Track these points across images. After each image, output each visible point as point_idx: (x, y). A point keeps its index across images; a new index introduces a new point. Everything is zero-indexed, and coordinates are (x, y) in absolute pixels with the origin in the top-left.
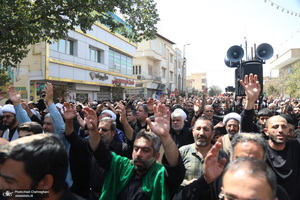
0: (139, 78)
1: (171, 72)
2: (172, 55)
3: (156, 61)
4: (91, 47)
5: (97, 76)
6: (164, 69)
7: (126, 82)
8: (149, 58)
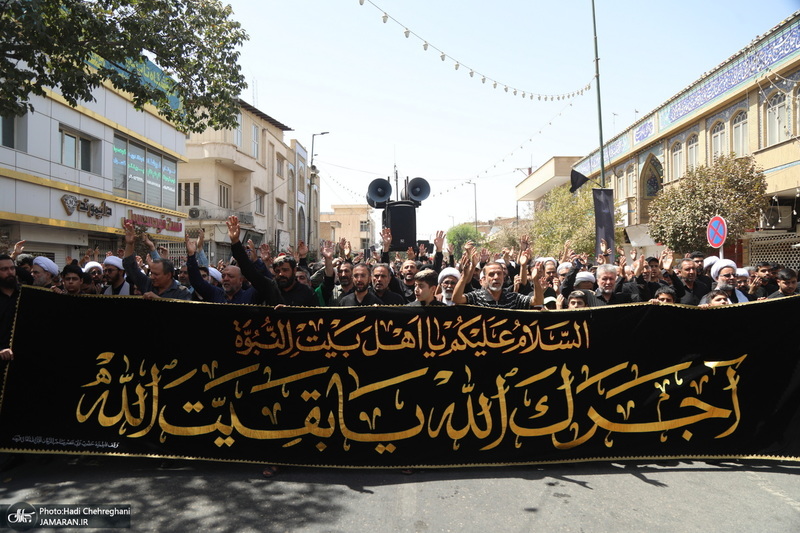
0: (194, 214)
1: (280, 202)
2: (281, 158)
3: (240, 173)
4: (64, 129)
5: (83, 207)
6: (260, 193)
7: (161, 225)
8: (220, 164)
